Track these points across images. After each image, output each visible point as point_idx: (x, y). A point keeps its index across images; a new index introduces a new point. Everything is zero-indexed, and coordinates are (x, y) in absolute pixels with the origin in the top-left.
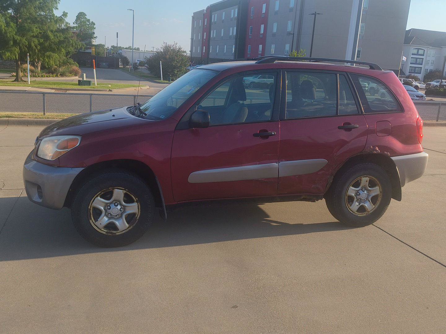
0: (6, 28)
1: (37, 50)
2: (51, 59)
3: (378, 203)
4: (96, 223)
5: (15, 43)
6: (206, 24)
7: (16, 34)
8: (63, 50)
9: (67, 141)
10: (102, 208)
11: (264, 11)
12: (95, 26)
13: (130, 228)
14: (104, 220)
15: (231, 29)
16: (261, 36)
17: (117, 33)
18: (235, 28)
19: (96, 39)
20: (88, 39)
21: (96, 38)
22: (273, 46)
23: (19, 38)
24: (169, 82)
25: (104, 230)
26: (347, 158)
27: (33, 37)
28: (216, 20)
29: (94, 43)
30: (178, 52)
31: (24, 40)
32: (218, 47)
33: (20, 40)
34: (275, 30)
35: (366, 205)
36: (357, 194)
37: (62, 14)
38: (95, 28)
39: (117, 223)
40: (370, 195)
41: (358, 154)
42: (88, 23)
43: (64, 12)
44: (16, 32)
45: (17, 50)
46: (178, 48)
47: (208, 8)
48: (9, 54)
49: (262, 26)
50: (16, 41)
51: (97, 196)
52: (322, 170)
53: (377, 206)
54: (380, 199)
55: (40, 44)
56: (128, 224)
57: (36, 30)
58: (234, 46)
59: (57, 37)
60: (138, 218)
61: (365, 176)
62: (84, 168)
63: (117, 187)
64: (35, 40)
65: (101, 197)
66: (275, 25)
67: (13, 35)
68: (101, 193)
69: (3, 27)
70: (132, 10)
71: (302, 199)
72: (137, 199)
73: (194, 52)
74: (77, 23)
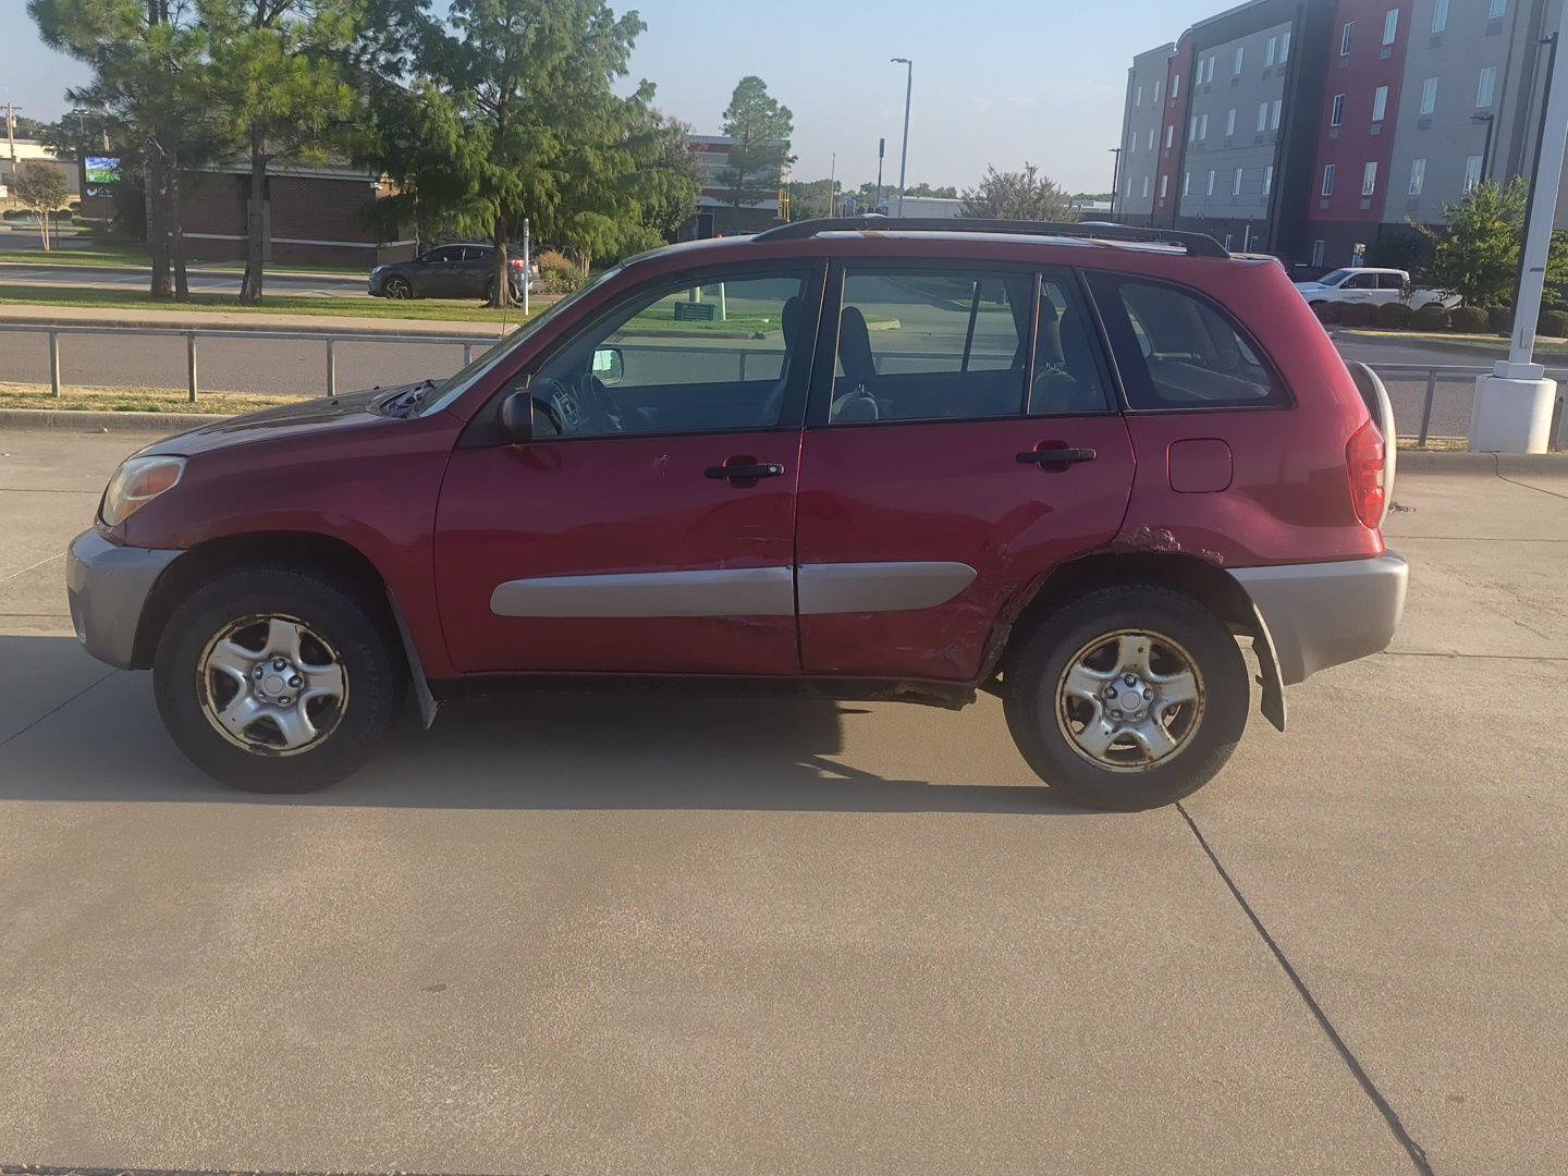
0: (462, 142)
1: (551, 208)
2: (592, 232)
3: (1192, 732)
4: (220, 716)
5: (488, 188)
6: (1175, 95)
7: (489, 160)
8: (634, 204)
9: (150, 472)
10: (240, 674)
11: (1389, 37)
12: (791, 122)
13: (320, 741)
14: (245, 708)
15: (1264, 107)
16: (1376, 130)
17: (882, 141)
18: (1278, 105)
19: (791, 164)
20: (766, 165)
21: (792, 161)
22: (1419, 167)
23: (497, 170)
24: (999, 306)
25: (246, 740)
26: (1051, 562)
27: (542, 166)
28: (1210, 79)
29: (784, 180)
30: (1038, 200)
31: (513, 177)
32: (1212, 177)
33: (502, 178)
34: (1428, 107)
35: (1142, 736)
36: (1107, 693)
37: (638, 87)
38: (791, 129)
39: (281, 720)
40: (1161, 701)
41: (1095, 552)
42: (770, 113)
43: (644, 82)
44: (489, 154)
45: (491, 209)
46: (1039, 185)
47: (1186, 37)
48: (468, 221)
49: (1382, 94)
50: (490, 179)
51: (222, 637)
52: (958, 598)
53: (1186, 743)
54: (1198, 718)
55: (564, 189)
56: (315, 727)
57: (548, 142)
58: (1270, 170)
59: (614, 165)
60: (343, 712)
61: (1133, 631)
62: (180, 552)
63: (278, 612)
64: (547, 176)
65: (236, 639)
66: (1431, 88)
67: (480, 163)
68: (233, 628)
69: (453, 137)
70: (904, 61)
71: (901, 695)
72: (338, 653)
73: (1128, 196)
74: (734, 114)
